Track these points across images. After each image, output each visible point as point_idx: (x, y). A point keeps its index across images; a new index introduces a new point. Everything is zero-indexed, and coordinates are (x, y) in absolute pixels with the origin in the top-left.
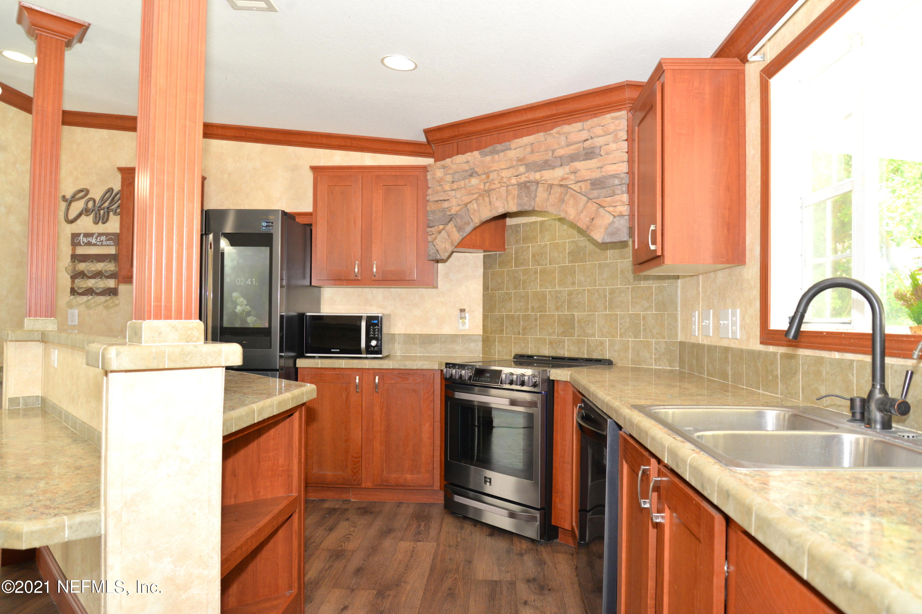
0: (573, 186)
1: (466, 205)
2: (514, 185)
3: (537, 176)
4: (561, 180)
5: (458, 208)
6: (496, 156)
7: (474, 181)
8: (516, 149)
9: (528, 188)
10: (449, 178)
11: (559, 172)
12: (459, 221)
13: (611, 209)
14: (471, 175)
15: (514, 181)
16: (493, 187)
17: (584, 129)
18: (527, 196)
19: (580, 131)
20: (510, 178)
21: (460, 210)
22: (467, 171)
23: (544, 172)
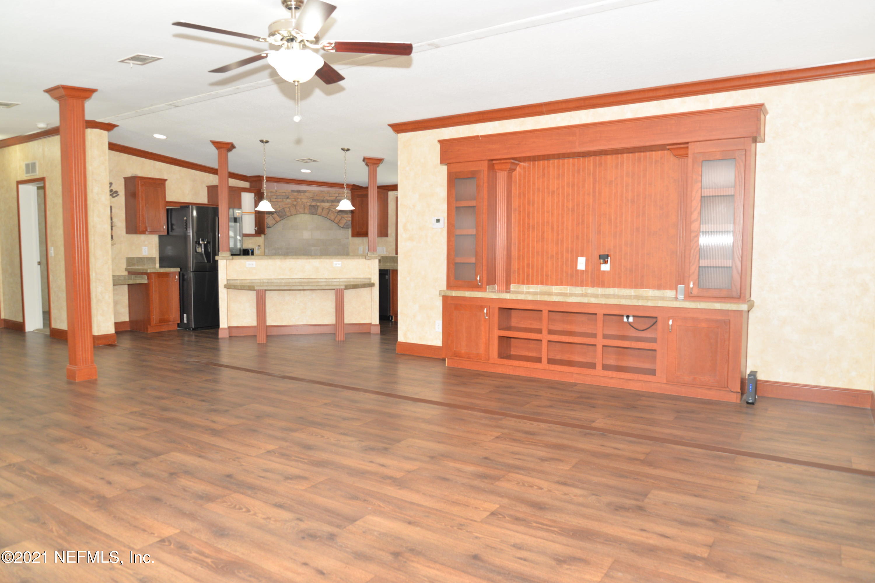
0: (333, 210)
1: (284, 208)
2: (308, 205)
3: (318, 204)
4: (329, 207)
5: (280, 209)
6: (299, 194)
7: (288, 200)
8: (308, 193)
9: (315, 207)
10: (275, 197)
11: (327, 205)
12: (280, 213)
13: (346, 218)
14: (288, 198)
15: (309, 204)
16: (299, 204)
17: (336, 193)
18: (314, 210)
19: (334, 193)
20: (306, 203)
21: (281, 210)
22: (284, 196)
23: (321, 203)
